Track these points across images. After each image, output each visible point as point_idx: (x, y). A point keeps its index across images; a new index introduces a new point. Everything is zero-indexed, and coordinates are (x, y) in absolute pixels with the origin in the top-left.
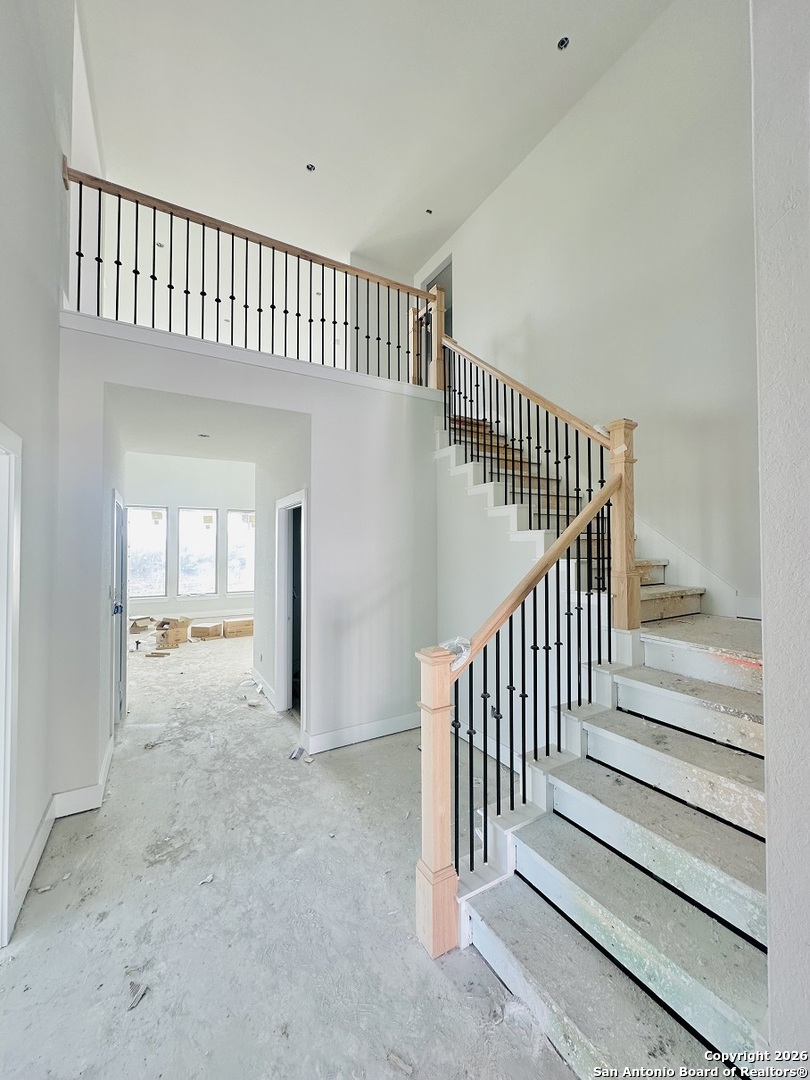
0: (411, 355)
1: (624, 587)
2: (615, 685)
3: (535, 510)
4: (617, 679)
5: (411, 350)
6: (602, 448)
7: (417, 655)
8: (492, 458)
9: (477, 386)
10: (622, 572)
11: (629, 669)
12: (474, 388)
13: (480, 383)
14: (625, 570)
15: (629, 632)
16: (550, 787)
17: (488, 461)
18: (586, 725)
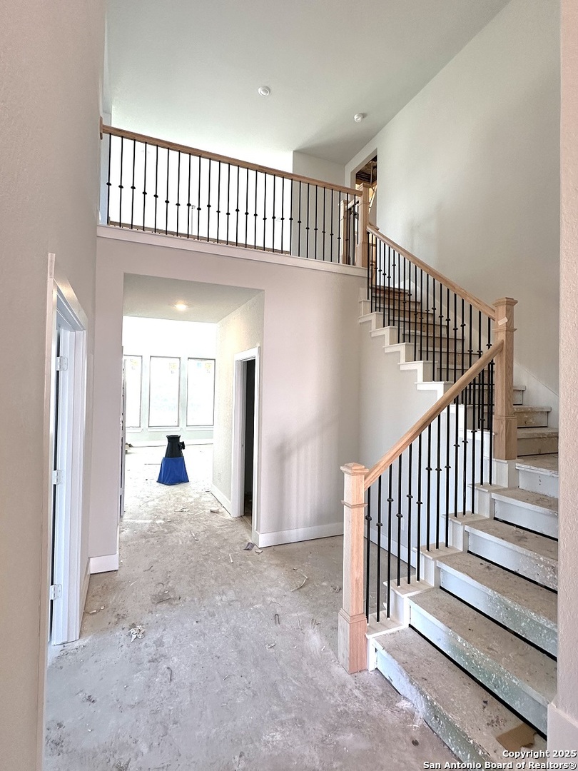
0: (342, 240)
1: (503, 427)
2: (493, 501)
3: (437, 366)
4: (494, 496)
5: (342, 236)
6: (489, 319)
7: (342, 468)
8: (404, 322)
9: (394, 265)
10: (502, 416)
11: (505, 489)
12: (392, 267)
13: (397, 263)
14: (504, 414)
15: (506, 462)
16: (438, 570)
17: (402, 324)
18: (467, 528)
